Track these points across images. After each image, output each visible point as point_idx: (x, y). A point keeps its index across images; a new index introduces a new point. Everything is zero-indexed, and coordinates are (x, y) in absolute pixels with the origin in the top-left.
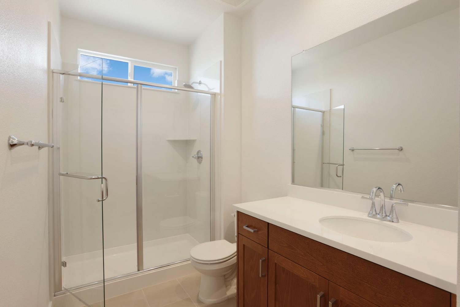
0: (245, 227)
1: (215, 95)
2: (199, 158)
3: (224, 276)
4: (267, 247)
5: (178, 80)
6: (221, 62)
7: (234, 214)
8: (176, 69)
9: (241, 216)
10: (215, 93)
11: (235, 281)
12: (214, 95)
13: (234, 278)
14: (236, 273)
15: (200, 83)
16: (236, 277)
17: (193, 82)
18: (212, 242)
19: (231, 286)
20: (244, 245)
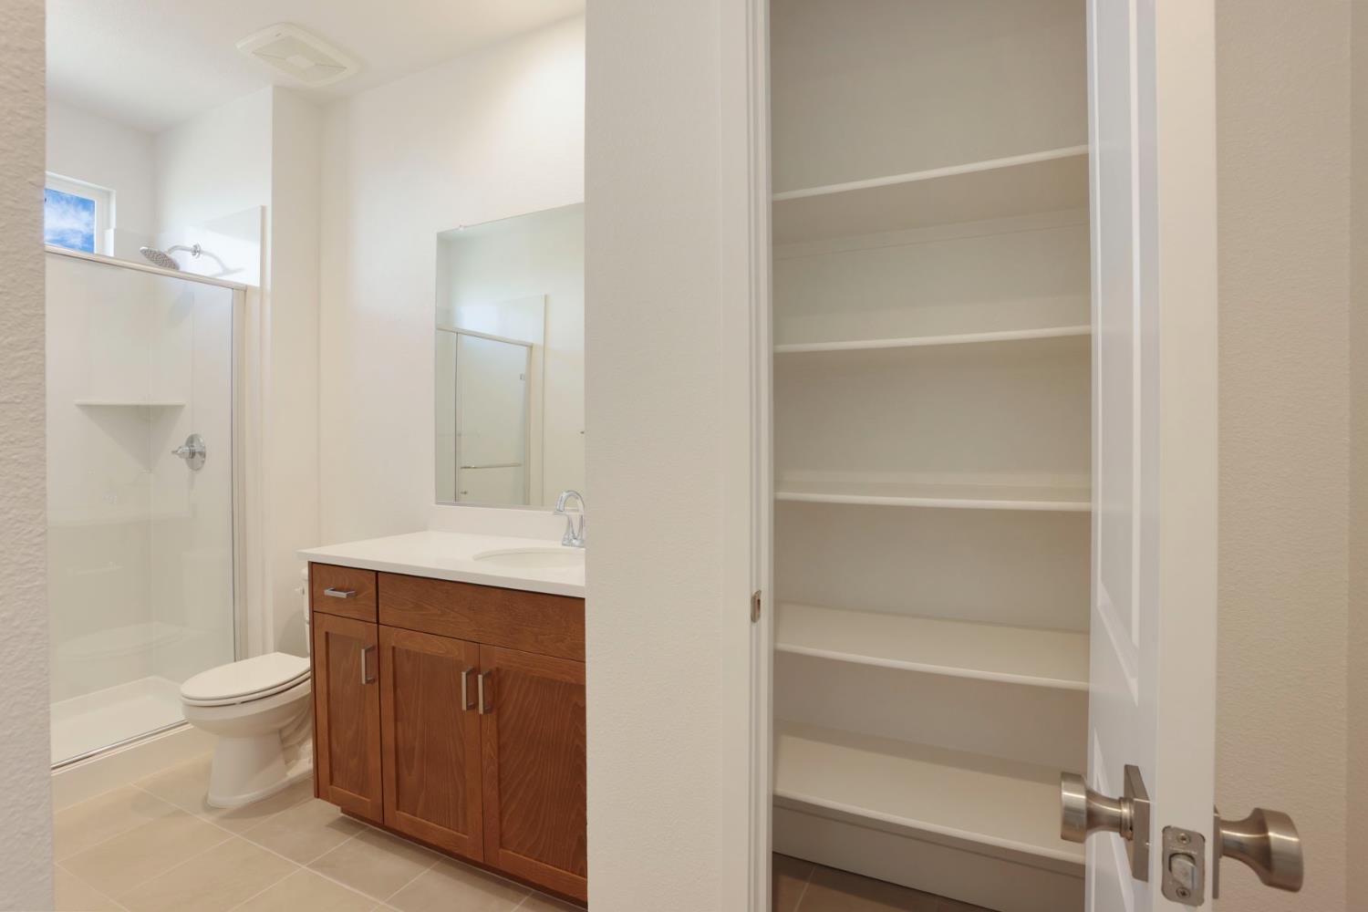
0: (328, 592)
1: (245, 291)
2: (194, 454)
3: (280, 731)
4: (375, 620)
5: (115, 230)
6: (263, 209)
7: (301, 588)
8: (108, 194)
9: (319, 571)
10: (247, 286)
11: (309, 746)
12: (242, 291)
13: (304, 740)
14: (309, 725)
15: (196, 251)
16: (311, 736)
17: (176, 247)
18: (239, 663)
19: (298, 758)
20: (327, 633)
